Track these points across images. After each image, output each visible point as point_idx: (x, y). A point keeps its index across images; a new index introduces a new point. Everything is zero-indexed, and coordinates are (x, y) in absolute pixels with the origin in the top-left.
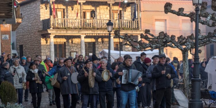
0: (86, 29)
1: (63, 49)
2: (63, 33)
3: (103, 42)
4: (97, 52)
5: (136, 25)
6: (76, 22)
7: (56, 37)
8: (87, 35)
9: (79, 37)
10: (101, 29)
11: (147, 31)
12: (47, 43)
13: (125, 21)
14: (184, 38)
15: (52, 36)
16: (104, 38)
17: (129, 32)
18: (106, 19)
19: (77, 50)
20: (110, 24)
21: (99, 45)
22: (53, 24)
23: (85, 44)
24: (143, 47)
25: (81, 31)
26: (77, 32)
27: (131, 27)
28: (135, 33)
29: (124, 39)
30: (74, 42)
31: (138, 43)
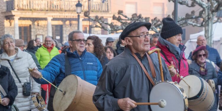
0: (53, 11)
1: (28, 32)
2: (29, 15)
3: (71, 25)
4: (64, 35)
5: (106, 7)
6: (42, 4)
7: (20, 19)
8: (54, 17)
9: (45, 19)
10: (69, 11)
11: (120, 12)
12: (11, 25)
13: (94, 4)
14: (159, 21)
15: (16, 18)
16: (72, 20)
17: (100, 15)
19: (43, 33)
20: (79, 5)
21: (67, 28)
22: (18, 5)
23: (52, 27)
24: (115, 29)
25: (48, 13)
26: (44, 14)
27: (100, 9)
28: (105, 15)
29: (95, 20)
30: (40, 24)
31: (109, 25)
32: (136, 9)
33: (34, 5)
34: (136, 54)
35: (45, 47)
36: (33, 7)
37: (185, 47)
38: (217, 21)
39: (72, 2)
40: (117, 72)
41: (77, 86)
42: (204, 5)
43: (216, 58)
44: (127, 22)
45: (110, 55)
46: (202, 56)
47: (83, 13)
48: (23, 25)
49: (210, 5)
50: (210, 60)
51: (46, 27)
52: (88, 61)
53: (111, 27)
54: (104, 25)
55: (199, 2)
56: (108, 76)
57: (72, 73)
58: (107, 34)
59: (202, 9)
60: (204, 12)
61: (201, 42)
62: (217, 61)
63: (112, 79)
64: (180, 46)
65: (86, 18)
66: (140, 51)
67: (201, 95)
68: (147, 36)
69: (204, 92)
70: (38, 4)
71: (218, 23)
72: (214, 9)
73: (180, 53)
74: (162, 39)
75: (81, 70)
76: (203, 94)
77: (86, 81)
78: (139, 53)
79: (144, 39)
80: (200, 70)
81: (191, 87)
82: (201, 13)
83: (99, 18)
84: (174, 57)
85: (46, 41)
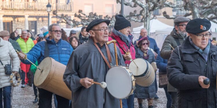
0: (29, 10)
1: (10, 26)
2: (11, 13)
3: (43, 21)
4: (38, 29)
5: (70, 7)
6: (21, 5)
7: (4, 16)
8: (30, 15)
9: (23, 16)
10: (42, 10)
11: (80, 11)
13: (60, 5)
14: (109, 18)
15: (1, 16)
16: (43, 17)
17: (65, 13)
18: (45, 2)
19: (22, 27)
20: (49, 6)
21: (40, 23)
22: (2, 6)
23: (29, 23)
24: (76, 24)
25: (25, 12)
26: (22, 12)
27: (65, 9)
28: (69, 14)
29: (61, 17)
30: (19, 21)
31: (72, 21)
32: (93, 9)
33: (15, 6)
34: (97, 43)
35: (22, 39)
36: (14, 7)
37: (132, 37)
38: (153, 18)
39: (43, 3)
40: (81, 57)
41: (51, 66)
42: (143, 6)
43: (154, 46)
44: (85, 19)
45: (76, 43)
46: (146, 44)
47: (52, 12)
48: (7, 21)
49: (148, 5)
50: (150, 48)
51: (24, 22)
52: (63, 47)
53: (73, 23)
54: (68, 21)
55: (139, 4)
56: (74, 59)
57: (50, 56)
58: (70, 28)
59: (142, 9)
60: (143, 11)
61: (143, 34)
62: (155, 48)
63: (77, 61)
64: (129, 36)
65: (54, 15)
66: (100, 42)
67: (147, 73)
68: (106, 30)
69: (149, 72)
70: (18, 5)
71: (154, 19)
72: (151, 9)
73: (129, 42)
74: (115, 31)
75: (56, 54)
76: (148, 73)
77: (60, 62)
78: (100, 43)
79: (104, 32)
80: (144, 55)
81: (138, 67)
82: (141, 12)
83: (64, 16)
84: (125, 44)
85: (22, 33)
